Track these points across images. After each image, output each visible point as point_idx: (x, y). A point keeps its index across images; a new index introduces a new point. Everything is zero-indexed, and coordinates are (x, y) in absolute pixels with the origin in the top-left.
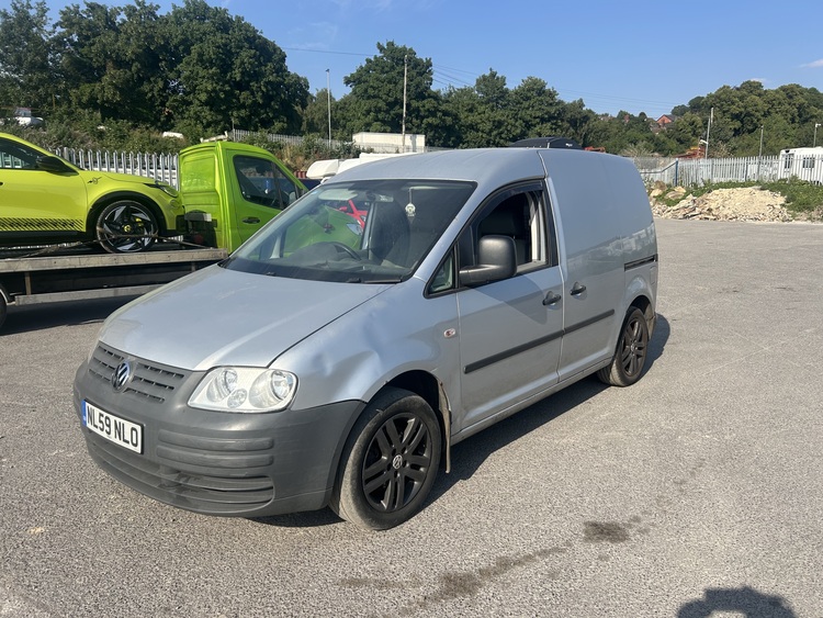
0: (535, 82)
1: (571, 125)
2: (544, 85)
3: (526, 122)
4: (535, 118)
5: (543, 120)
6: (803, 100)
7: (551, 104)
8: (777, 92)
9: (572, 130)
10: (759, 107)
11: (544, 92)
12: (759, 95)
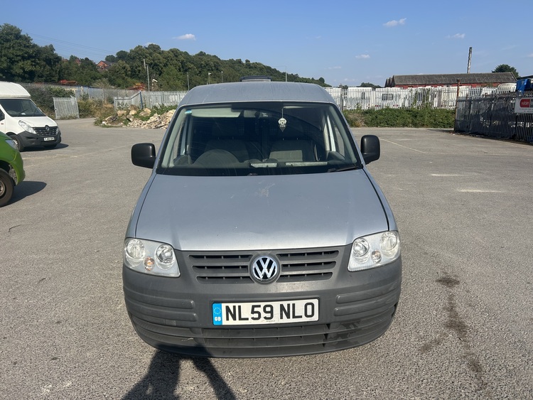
0: (12, 28)
1: (47, 63)
2: (19, 31)
3: (10, 59)
4: (17, 56)
5: (24, 58)
6: (183, 59)
7: (28, 47)
8: (168, 52)
9: (48, 67)
10: (161, 61)
11: (21, 37)
12: (160, 53)
